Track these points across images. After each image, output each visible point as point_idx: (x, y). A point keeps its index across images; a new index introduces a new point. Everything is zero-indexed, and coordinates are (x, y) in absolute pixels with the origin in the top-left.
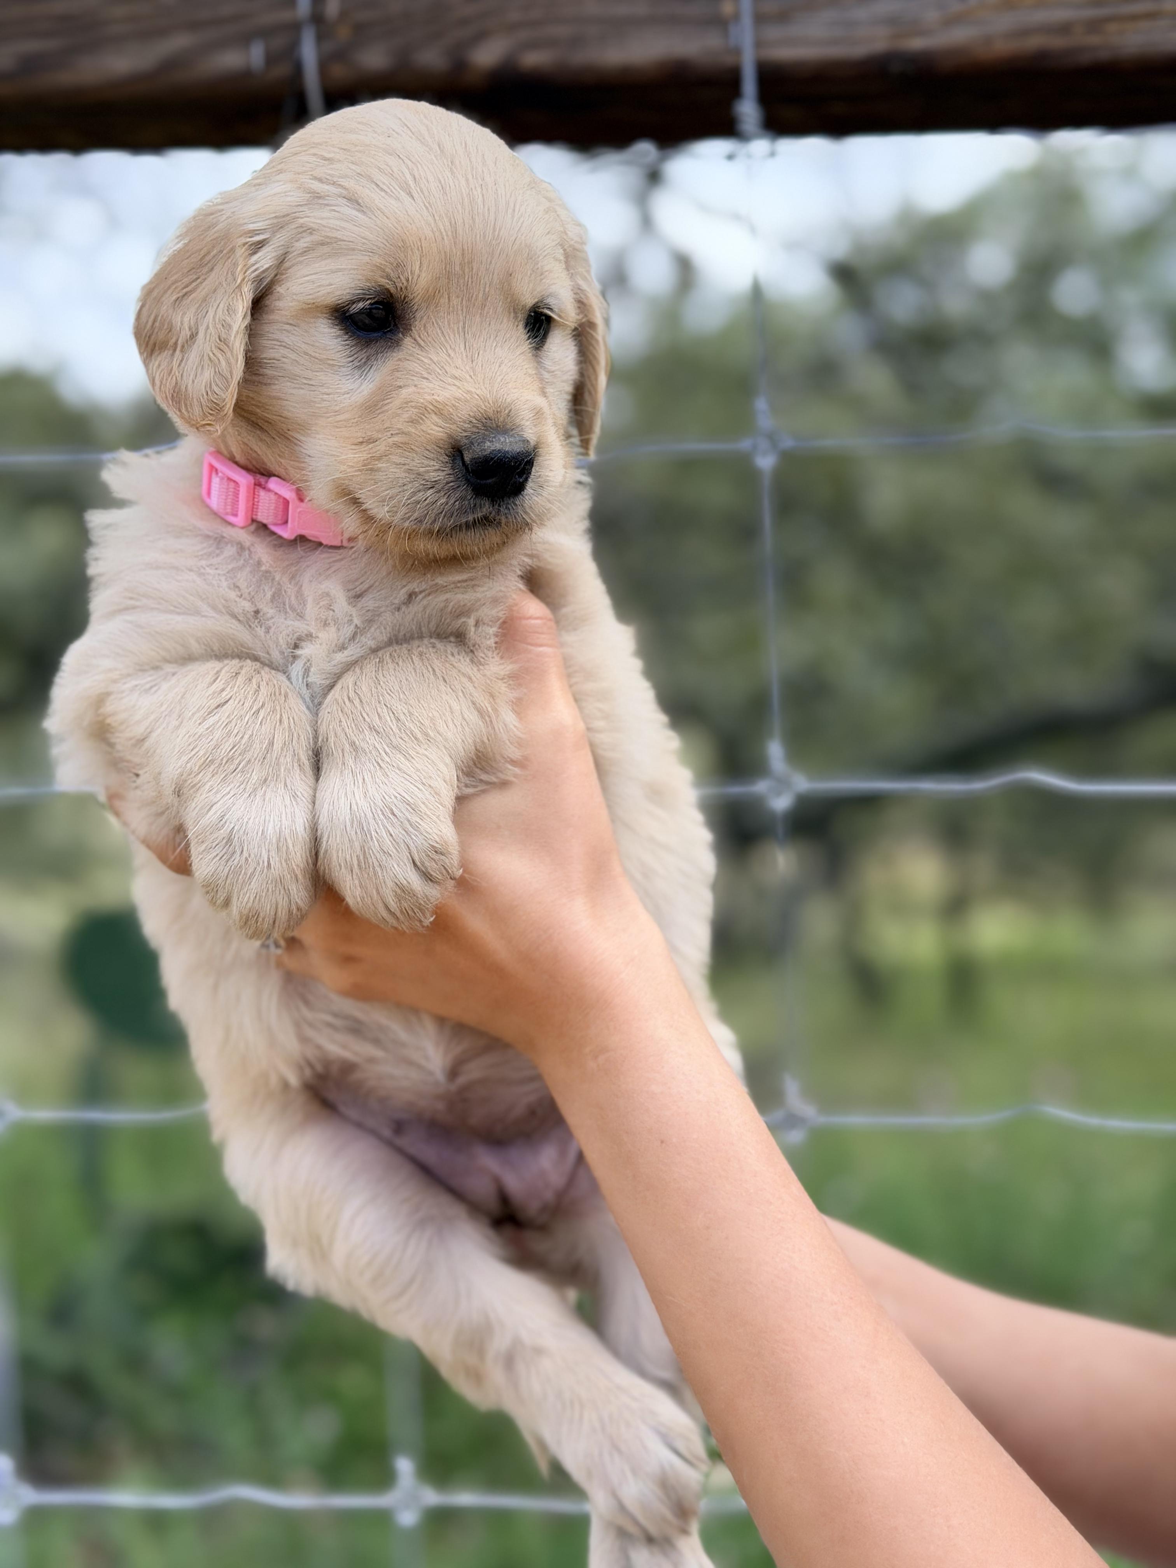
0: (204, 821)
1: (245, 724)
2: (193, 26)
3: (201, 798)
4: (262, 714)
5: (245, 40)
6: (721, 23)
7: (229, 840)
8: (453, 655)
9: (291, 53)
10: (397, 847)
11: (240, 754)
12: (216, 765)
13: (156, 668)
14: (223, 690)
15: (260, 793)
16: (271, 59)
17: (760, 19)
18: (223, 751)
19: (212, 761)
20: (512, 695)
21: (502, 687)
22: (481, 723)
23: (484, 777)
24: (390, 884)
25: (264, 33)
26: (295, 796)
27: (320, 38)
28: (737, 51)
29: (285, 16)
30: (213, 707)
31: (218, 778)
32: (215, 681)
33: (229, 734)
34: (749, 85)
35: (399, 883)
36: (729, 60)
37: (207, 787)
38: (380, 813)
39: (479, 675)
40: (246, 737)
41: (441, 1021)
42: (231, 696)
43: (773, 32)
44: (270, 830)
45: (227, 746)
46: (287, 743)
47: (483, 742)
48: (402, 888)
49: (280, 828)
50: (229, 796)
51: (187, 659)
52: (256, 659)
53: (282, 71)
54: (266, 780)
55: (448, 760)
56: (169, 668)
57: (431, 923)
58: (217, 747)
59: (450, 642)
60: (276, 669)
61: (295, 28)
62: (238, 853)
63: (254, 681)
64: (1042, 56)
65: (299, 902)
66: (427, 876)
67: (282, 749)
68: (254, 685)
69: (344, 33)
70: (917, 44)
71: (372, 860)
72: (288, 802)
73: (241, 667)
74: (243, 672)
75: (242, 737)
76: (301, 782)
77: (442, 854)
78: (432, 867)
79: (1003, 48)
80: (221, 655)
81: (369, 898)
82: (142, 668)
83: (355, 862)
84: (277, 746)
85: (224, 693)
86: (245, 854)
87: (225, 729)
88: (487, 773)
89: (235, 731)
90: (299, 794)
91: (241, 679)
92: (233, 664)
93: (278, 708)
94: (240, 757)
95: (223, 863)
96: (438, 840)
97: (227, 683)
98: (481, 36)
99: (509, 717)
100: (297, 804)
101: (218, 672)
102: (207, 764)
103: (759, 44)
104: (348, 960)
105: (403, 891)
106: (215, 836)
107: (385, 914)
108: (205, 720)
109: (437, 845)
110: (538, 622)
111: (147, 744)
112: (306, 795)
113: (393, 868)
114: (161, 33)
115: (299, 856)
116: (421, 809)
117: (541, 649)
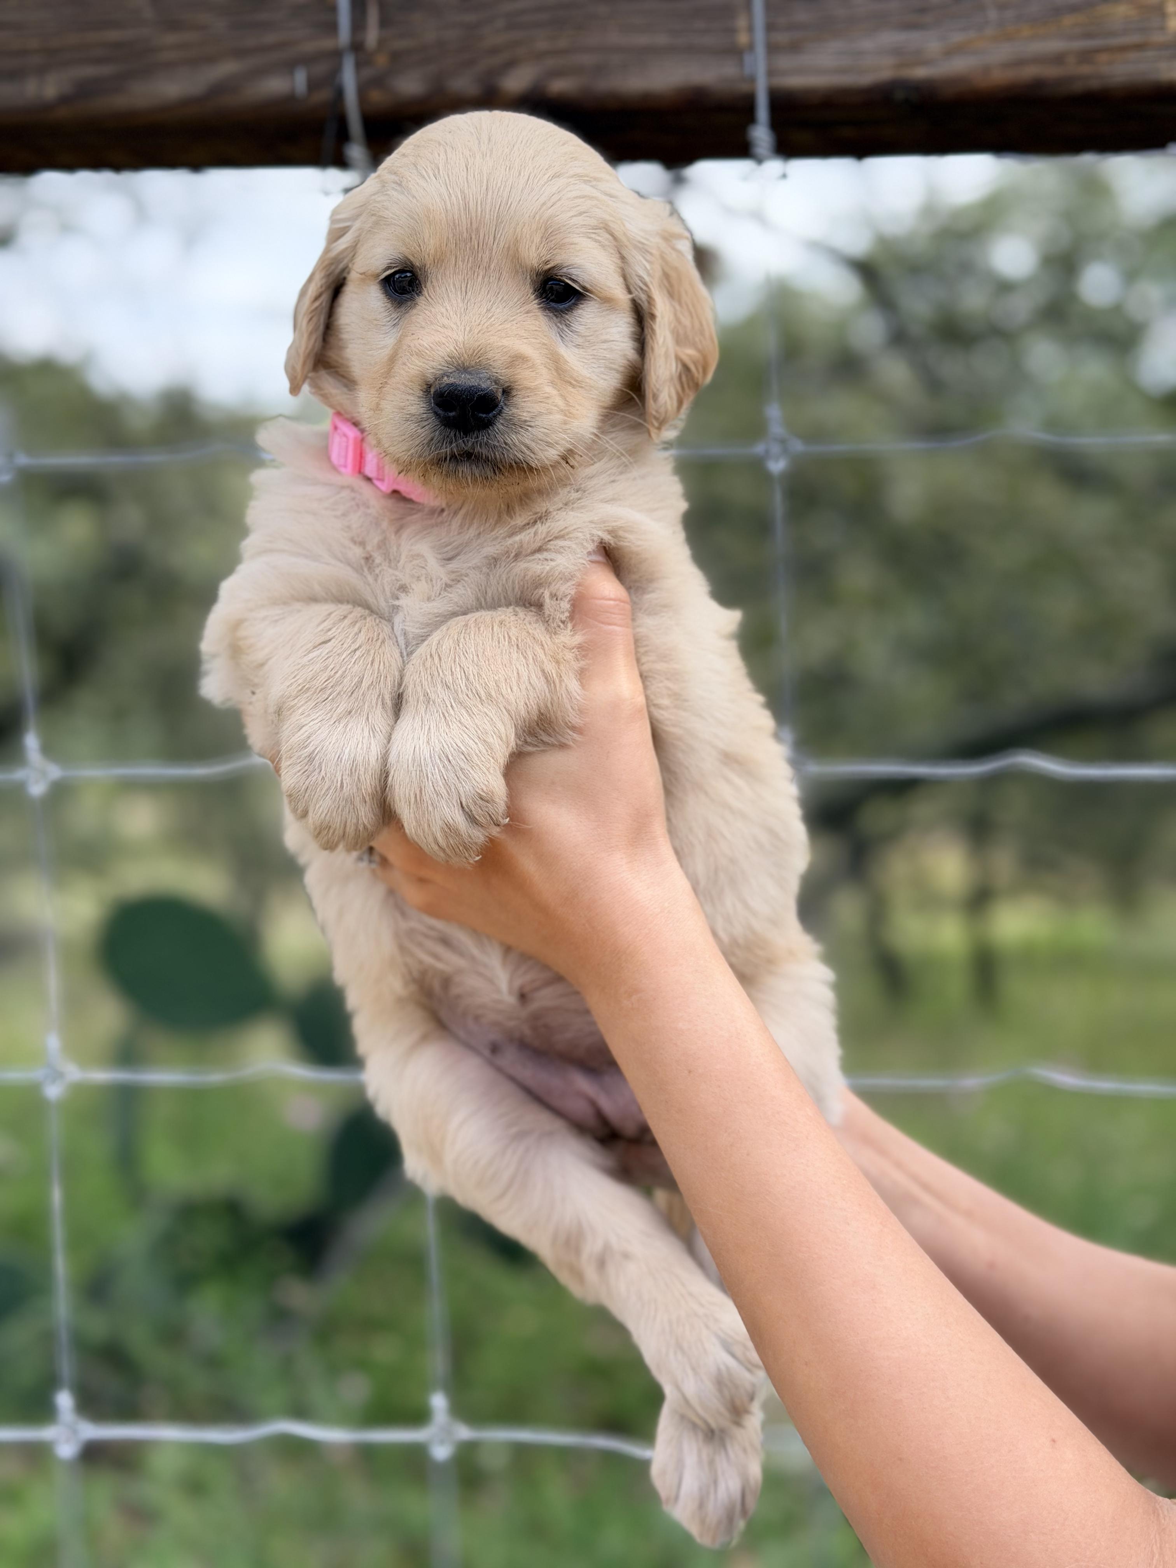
0: (295, 739)
1: (341, 661)
2: (240, 53)
3: (295, 718)
4: (358, 653)
5: (290, 66)
6: (736, 52)
7: (311, 758)
8: (530, 623)
9: (332, 78)
10: (449, 791)
11: (332, 687)
12: (311, 693)
13: (285, 603)
14: (330, 630)
15: (344, 722)
16: (313, 85)
17: (772, 49)
18: (319, 682)
19: (308, 689)
20: (576, 665)
21: (569, 656)
22: (545, 687)
23: (546, 738)
24: (440, 823)
25: (306, 60)
26: (373, 730)
27: (359, 66)
28: (752, 79)
29: (326, 44)
30: (317, 643)
31: (311, 704)
32: (325, 621)
33: (326, 668)
34: (762, 112)
35: (446, 821)
36: (744, 87)
37: (300, 711)
38: (437, 757)
39: (549, 643)
40: (340, 672)
41: (508, 949)
42: (334, 636)
43: (785, 62)
44: (346, 757)
45: (324, 676)
46: (374, 684)
47: (547, 707)
48: (448, 826)
49: (355, 755)
50: (316, 721)
51: (314, 599)
52: (367, 606)
53: (324, 95)
54: (350, 712)
55: (506, 718)
56: (298, 605)
57: (476, 862)
58: (313, 678)
59: (531, 611)
60: (382, 617)
61: (337, 55)
62: (318, 771)
63: (358, 625)
64: (1038, 84)
65: (366, 823)
66: (472, 819)
67: (368, 688)
68: (356, 629)
69: (382, 60)
70: (920, 73)
71: (426, 798)
72: (366, 734)
73: (351, 613)
74: (350, 616)
75: (336, 673)
76: (380, 718)
77: (487, 802)
78: (476, 812)
79: (1000, 77)
80: (339, 600)
81: (422, 831)
82: (275, 602)
83: (412, 796)
84: (365, 684)
85: (330, 633)
86: (323, 773)
87: (324, 663)
88: (550, 735)
89: (332, 667)
90: (378, 730)
91: (347, 622)
92: (345, 608)
93: (372, 652)
94: (331, 690)
95: (304, 777)
96: (485, 789)
97: (334, 624)
98: (511, 64)
99: (573, 684)
100: (374, 736)
101: (330, 614)
102: (303, 690)
103: (771, 73)
104: (422, 881)
105: (450, 829)
106: (300, 753)
107: (436, 848)
108: (309, 653)
109: (482, 793)
110: (612, 602)
111: (266, 668)
112: (384, 731)
113: (442, 808)
114: (211, 60)
115: (368, 783)
116: (473, 760)
117: (611, 627)
